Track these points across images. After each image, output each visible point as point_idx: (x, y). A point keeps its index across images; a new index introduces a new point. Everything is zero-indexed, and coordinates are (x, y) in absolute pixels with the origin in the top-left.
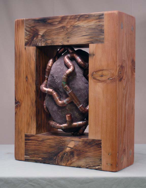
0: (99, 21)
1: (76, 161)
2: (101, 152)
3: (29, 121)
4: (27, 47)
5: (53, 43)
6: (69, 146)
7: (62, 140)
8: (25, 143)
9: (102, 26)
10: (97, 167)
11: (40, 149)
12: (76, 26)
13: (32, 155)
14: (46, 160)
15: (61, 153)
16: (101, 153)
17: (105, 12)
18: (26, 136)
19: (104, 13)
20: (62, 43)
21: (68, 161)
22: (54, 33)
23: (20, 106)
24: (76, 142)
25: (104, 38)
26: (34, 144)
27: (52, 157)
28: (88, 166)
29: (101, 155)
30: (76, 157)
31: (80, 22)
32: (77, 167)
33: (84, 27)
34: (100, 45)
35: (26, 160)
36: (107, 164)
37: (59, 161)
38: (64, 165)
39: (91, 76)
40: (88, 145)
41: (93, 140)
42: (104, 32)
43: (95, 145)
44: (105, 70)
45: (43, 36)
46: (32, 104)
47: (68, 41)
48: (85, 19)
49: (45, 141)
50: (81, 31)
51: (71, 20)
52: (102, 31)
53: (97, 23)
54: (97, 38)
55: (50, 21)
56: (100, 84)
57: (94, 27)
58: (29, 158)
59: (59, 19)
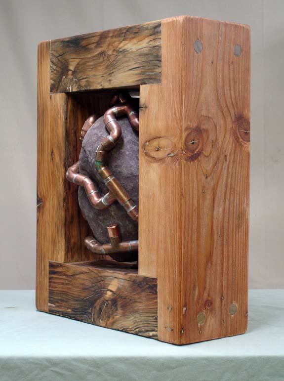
0: (154, 39)
1: (120, 318)
2: (157, 302)
3: (54, 237)
4: (53, 94)
5: (89, 85)
6: (110, 288)
7: (100, 275)
8: (50, 278)
9: (159, 47)
10: (151, 334)
11: (69, 291)
12: (120, 50)
13: (58, 303)
14: (77, 314)
15: (98, 301)
16: (157, 305)
17: (164, 21)
18: (51, 265)
19: (162, 23)
20: (101, 85)
21: (109, 317)
22: (90, 66)
23: (43, 207)
24: (120, 280)
25: (161, 72)
26: (61, 281)
27: (87, 308)
28: (137, 330)
29: (157, 308)
30: (120, 311)
31: (127, 42)
32: (122, 331)
33: (132, 52)
34: (155, 86)
35: (51, 312)
36: (166, 328)
37: (96, 316)
38: (104, 325)
39: (142, 150)
40: (138, 288)
41: (145, 279)
42: (161, 61)
43: (147, 288)
44: (163, 137)
45: (74, 72)
46: (59, 205)
47: (110, 80)
48: (134, 36)
49: (78, 276)
50: (128, 59)
51: (114, 39)
52: (158, 59)
53: (151, 42)
54: (150, 73)
55: (83, 43)
56: (155, 165)
57: (146, 51)
58: (54, 309)
59: (96, 39)
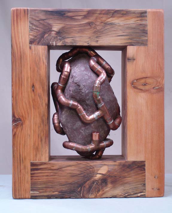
0: (140, 20)
1: (111, 190)
2: (145, 175)
3: (37, 144)
5: (75, 43)
6: (99, 172)
7: (89, 165)
8: (31, 174)
9: (146, 25)
10: (139, 195)
11: (55, 180)
12: (108, 23)
13: (42, 189)
14: (65, 194)
15: (88, 182)
16: (145, 176)
17: (149, 10)
18: (32, 164)
19: (147, 11)
20: (88, 43)
21: (99, 191)
22: (76, 30)
23: (22, 125)
24: (110, 166)
25: (147, 40)
26: (46, 174)
27: (75, 188)
28: (126, 194)
29: (145, 178)
30: (110, 185)
31: (114, 19)
32: (111, 198)
33: (120, 26)
34: (142, 48)
35: (34, 197)
36: (153, 189)
37: (85, 192)
38: (93, 196)
39: (130, 85)
40: (128, 169)
41: (134, 162)
42: (147, 33)
43: (136, 168)
44: (149, 77)
45: (58, 33)
46: (43, 121)
47: (97, 41)
48: (122, 16)
49: (64, 169)
50: (115, 29)
51: (101, 16)
52: (145, 32)
53: (138, 21)
54: (138, 40)
55: (70, 14)
56: (143, 95)
57: (134, 26)
58: (37, 195)
59: (85, 13)
